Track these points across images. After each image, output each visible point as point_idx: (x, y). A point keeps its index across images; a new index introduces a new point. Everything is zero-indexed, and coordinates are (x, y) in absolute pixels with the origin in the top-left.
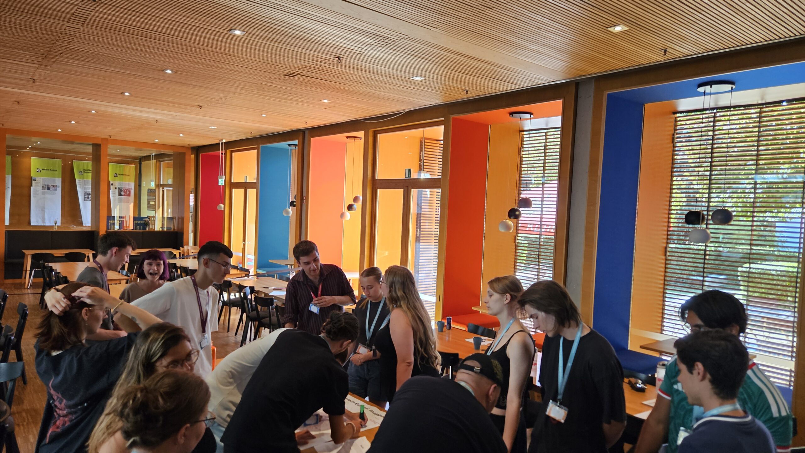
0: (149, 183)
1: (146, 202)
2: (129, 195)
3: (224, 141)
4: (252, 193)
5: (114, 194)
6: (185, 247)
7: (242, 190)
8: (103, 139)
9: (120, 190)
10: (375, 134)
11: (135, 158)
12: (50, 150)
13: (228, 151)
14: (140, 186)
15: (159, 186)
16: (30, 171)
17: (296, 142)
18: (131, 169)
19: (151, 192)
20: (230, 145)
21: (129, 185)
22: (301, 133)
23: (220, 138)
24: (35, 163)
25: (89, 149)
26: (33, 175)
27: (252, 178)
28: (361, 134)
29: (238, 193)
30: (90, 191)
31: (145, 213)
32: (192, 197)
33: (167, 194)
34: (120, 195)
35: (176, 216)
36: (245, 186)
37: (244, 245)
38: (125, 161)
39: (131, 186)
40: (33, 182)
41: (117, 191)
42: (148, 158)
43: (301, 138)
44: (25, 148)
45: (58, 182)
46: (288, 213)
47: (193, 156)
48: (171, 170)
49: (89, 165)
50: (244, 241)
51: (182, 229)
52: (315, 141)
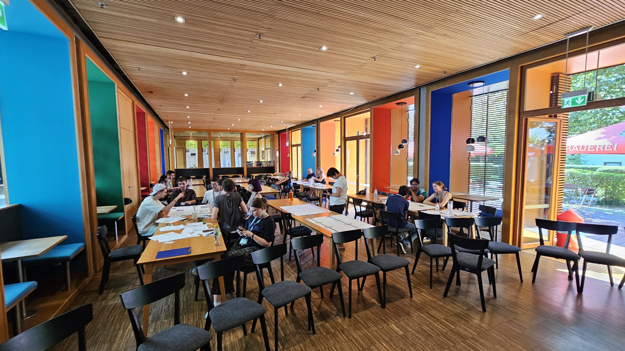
0: (262, 149)
1: (261, 156)
2: (255, 154)
3: (288, 127)
4: (300, 148)
5: (249, 153)
6: (276, 173)
7: (296, 147)
8: (244, 131)
9: (251, 152)
10: (345, 118)
11: (256, 138)
12: (226, 138)
13: (290, 132)
14: (259, 150)
15: (266, 149)
16: (219, 146)
17: (315, 125)
18: (255, 143)
19: (263, 152)
20: (290, 129)
21: (255, 150)
22: (317, 121)
23: (286, 126)
24: (221, 143)
25: (239, 136)
26: (221, 148)
27: (299, 142)
28: (339, 119)
29: (294, 149)
30: (240, 153)
31: (261, 160)
32: (278, 152)
33: (268, 151)
34: (251, 154)
35: (272, 160)
36: (297, 146)
37: (298, 170)
38: (253, 140)
39: (256, 150)
40: (221, 151)
41: (250, 152)
42: (261, 138)
43: (317, 123)
44: (218, 137)
45: (229, 150)
46: (313, 155)
47: (277, 135)
48: (269, 142)
49: (239, 142)
50: (298, 168)
51: (274, 166)
52: (322, 124)
